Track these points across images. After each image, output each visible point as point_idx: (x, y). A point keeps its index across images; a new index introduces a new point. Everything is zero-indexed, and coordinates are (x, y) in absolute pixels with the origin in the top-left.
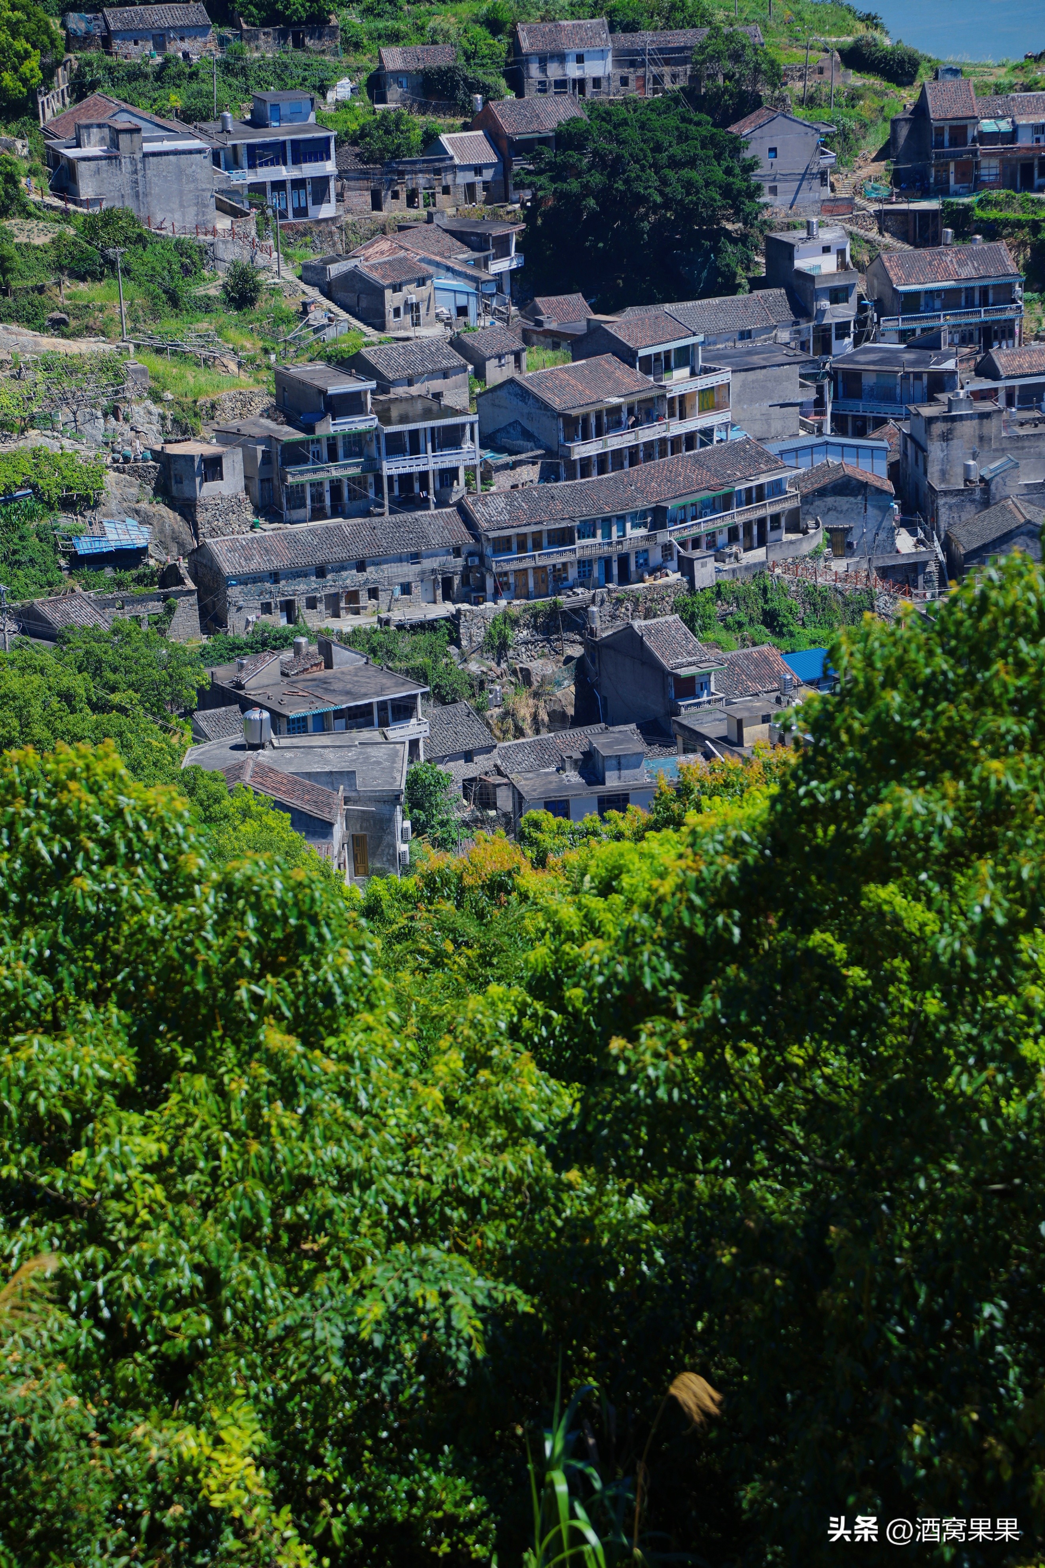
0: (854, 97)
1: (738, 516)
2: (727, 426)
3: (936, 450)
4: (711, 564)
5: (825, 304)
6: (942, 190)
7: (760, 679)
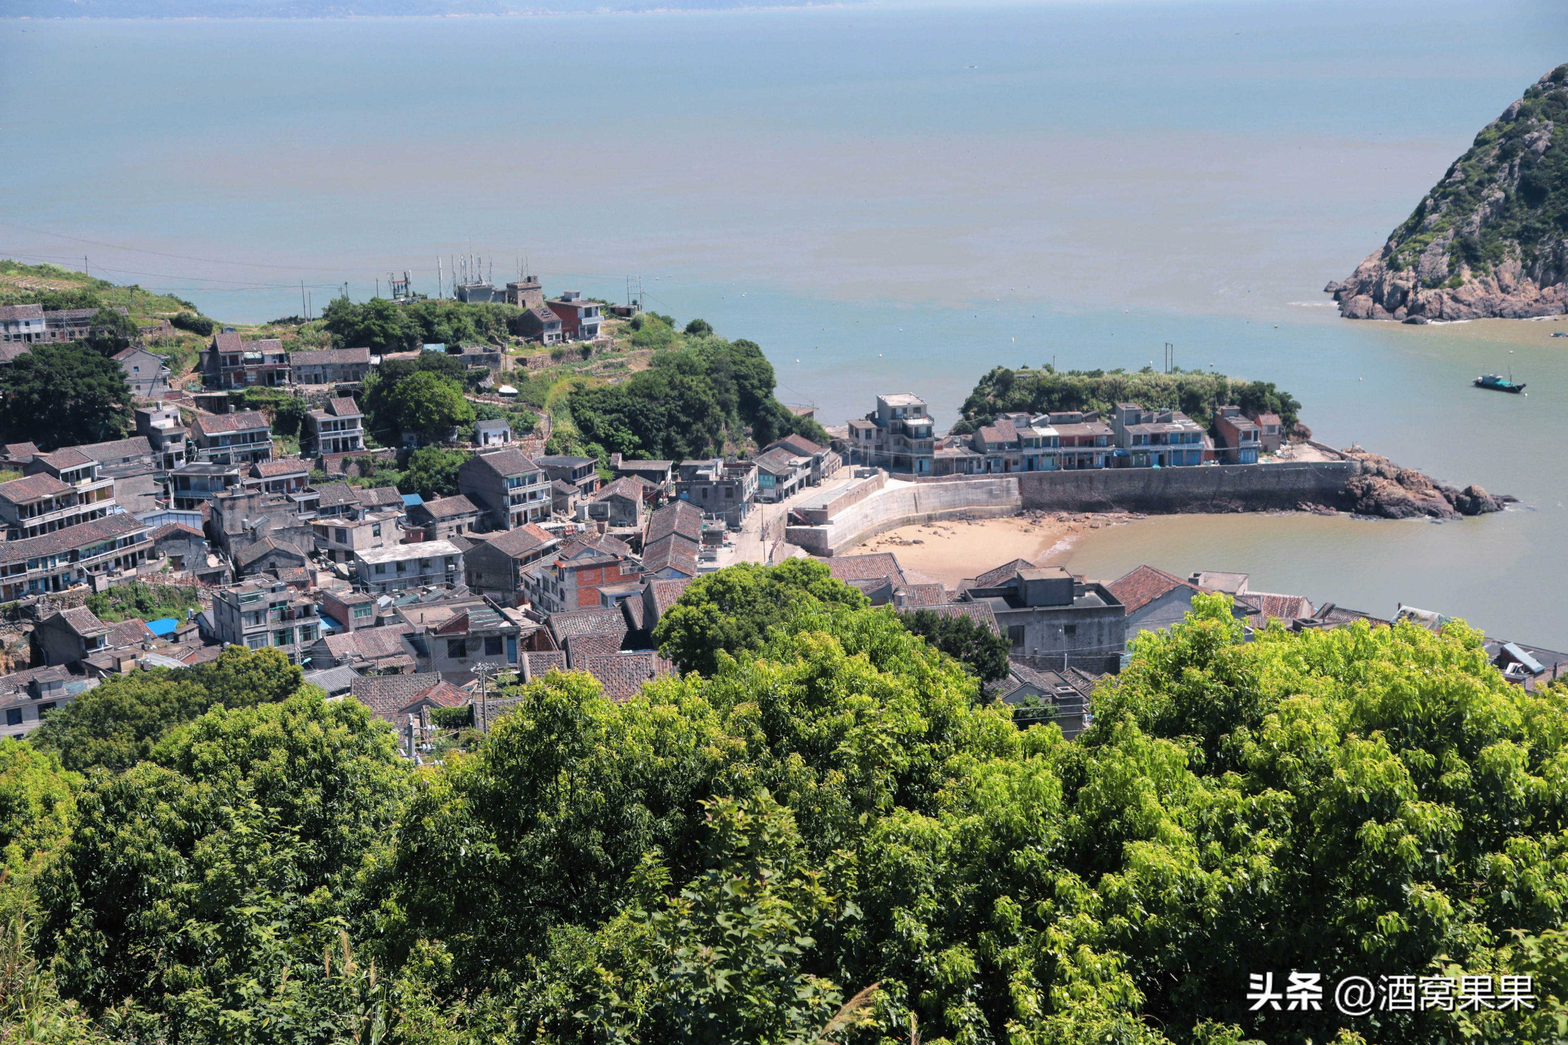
0: (179, 342)
1: (119, 552)
2: (113, 507)
3: (227, 515)
4: (105, 578)
5: (169, 443)
6: (228, 386)
7: (133, 636)
